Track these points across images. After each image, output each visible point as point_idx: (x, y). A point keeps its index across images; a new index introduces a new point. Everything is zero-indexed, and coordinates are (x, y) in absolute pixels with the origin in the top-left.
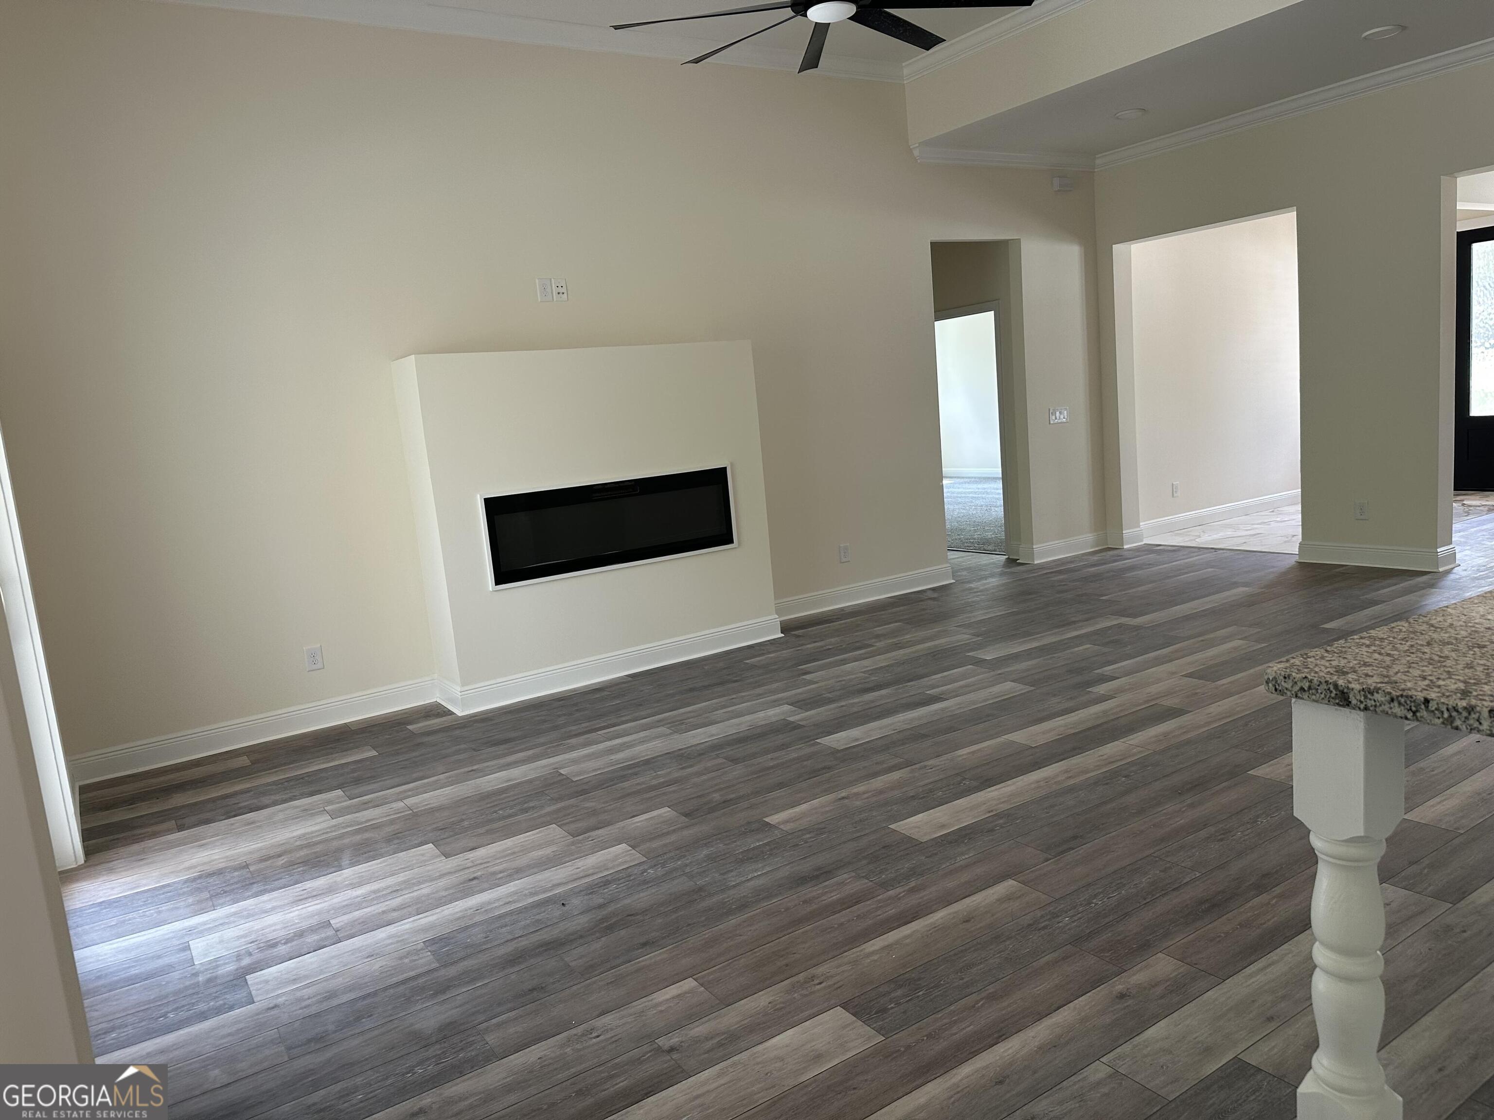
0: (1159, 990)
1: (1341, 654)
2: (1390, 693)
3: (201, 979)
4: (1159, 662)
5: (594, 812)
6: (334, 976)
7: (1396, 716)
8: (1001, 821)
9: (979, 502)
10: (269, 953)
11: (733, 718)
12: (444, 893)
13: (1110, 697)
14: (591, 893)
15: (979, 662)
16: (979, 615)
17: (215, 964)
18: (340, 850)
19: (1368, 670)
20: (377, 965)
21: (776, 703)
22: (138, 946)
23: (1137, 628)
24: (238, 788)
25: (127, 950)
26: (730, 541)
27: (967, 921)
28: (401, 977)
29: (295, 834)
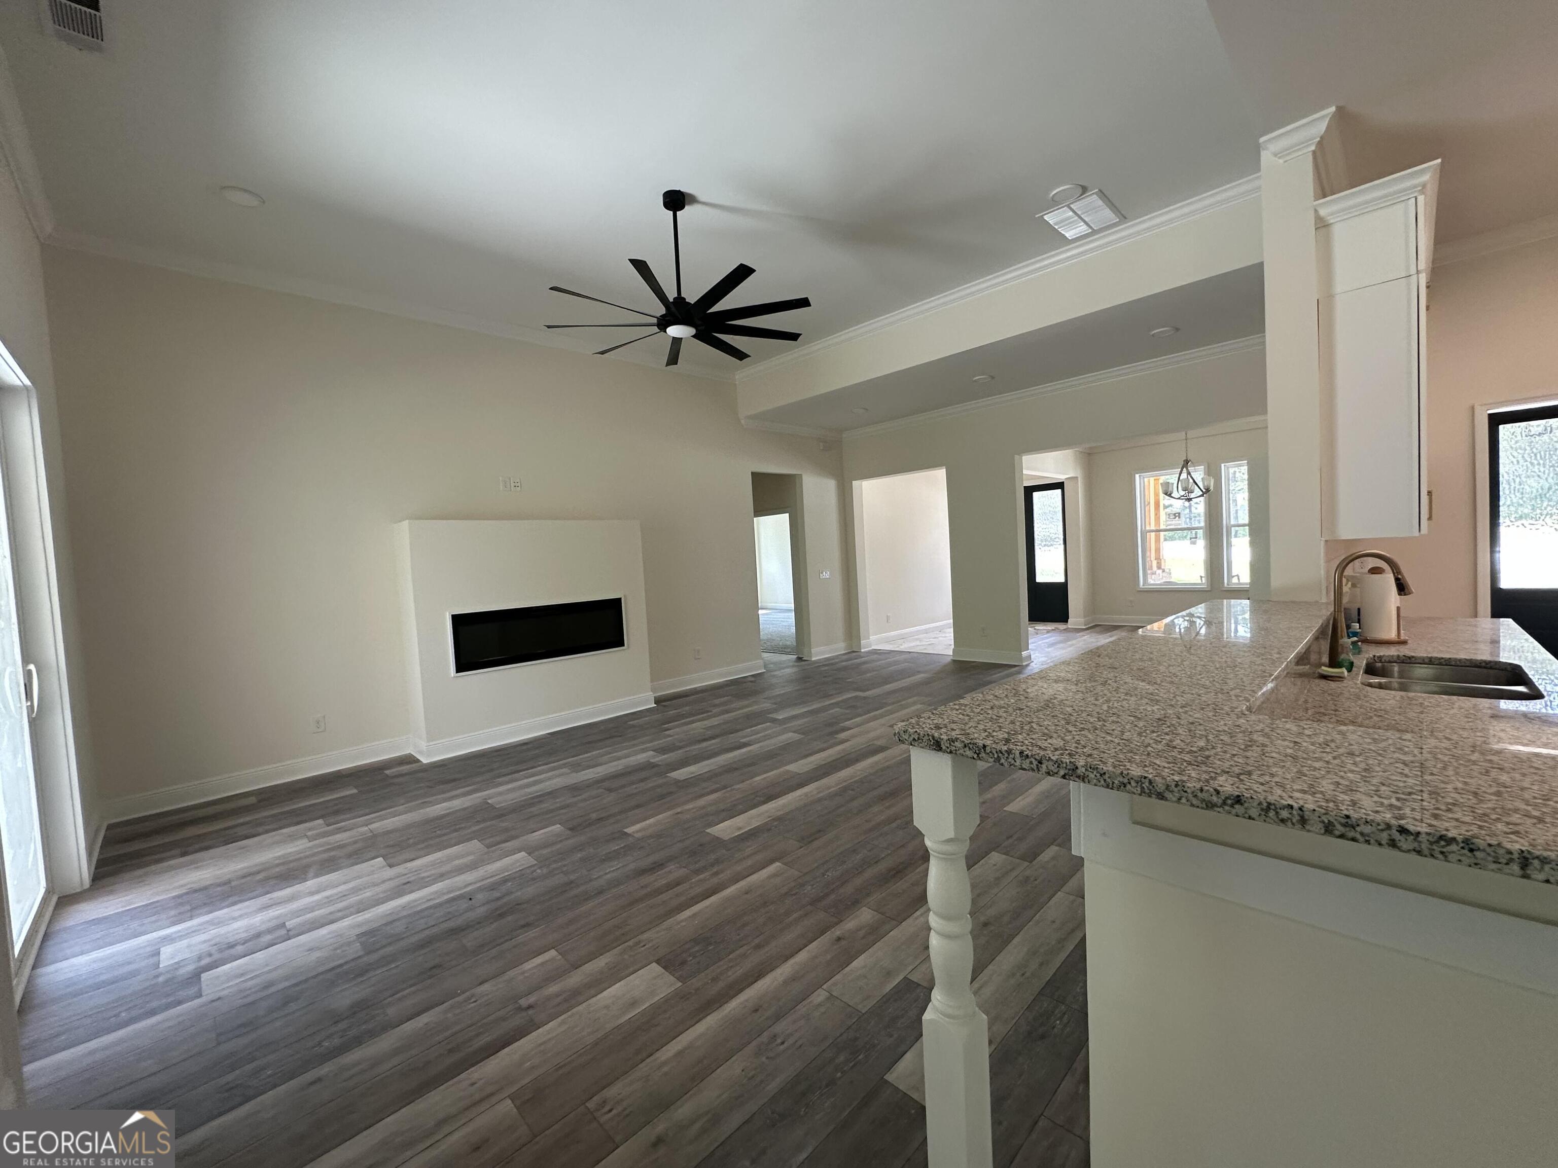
0: (861, 933)
1: (941, 715)
2: (963, 742)
3: (161, 979)
4: (875, 718)
5: (506, 830)
6: (276, 969)
7: (967, 757)
8: (775, 823)
9: (784, 624)
10: (227, 953)
11: (615, 761)
12: (382, 895)
13: (847, 740)
14: (493, 890)
15: (774, 721)
16: (778, 692)
17: (178, 965)
18: (308, 866)
19: (954, 726)
20: (317, 954)
21: (644, 751)
22: (113, 955)
23: (865, 698)
24: (241, 820)
25: (101, 960)
26: (622, 644)
27: (747, 893)
28: (332, 965)
29: (277, 855)
